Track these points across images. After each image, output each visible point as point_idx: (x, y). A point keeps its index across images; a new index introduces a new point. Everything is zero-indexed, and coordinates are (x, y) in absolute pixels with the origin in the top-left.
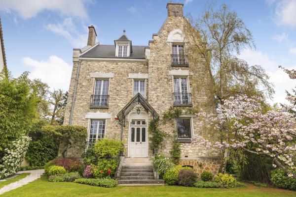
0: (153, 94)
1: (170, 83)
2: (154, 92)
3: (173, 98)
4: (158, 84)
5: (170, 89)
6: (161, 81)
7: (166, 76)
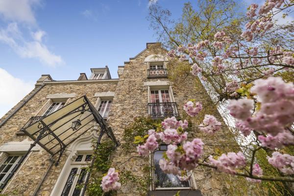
0: (117, 107)
1: (145, 93)
2: (119, 105)
3: (148, 111)
4: (128, 96)
5: (144, 100)
6: (131, 93)
7: (139, 88)
